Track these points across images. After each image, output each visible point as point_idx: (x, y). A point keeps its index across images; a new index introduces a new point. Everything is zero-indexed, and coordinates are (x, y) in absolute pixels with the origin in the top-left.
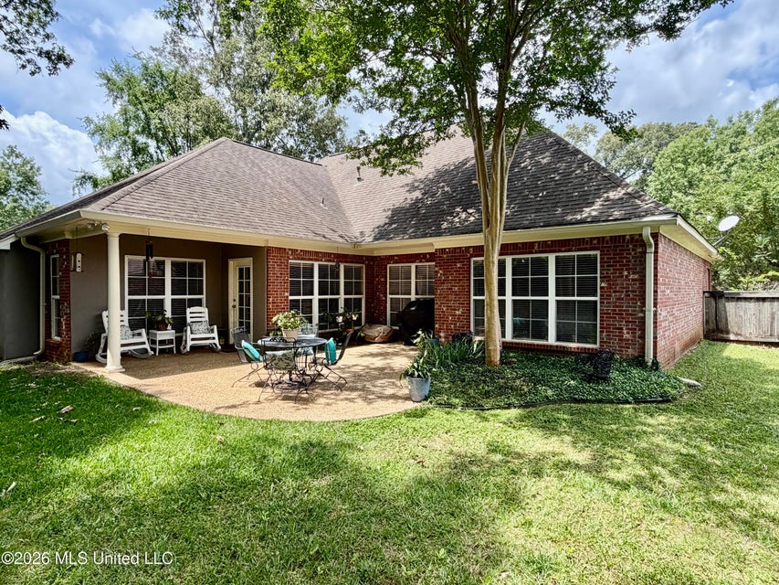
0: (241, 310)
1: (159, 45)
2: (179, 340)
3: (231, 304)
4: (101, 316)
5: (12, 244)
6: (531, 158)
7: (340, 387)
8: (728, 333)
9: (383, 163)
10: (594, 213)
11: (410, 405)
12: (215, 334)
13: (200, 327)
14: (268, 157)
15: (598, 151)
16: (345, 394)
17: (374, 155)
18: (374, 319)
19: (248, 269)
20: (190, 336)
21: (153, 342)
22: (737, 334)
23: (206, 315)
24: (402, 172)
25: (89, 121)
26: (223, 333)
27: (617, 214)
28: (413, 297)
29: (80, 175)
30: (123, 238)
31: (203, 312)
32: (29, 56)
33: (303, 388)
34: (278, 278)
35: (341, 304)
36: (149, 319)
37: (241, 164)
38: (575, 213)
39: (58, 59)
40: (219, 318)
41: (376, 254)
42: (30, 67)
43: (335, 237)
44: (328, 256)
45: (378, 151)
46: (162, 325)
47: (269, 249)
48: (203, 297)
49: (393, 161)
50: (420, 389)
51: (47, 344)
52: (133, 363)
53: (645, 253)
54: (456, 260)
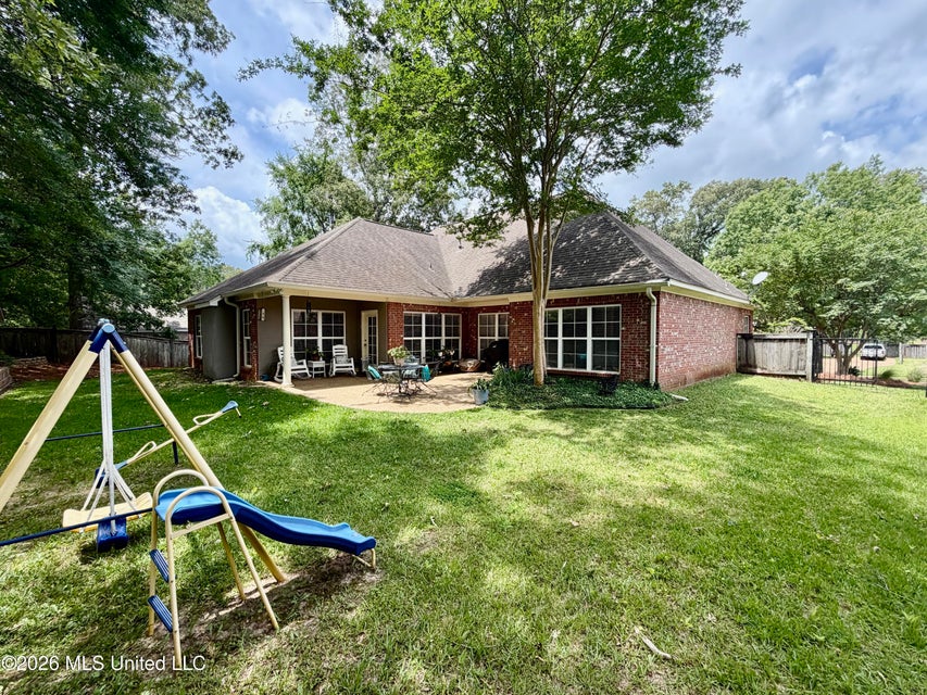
0: (370, 348)
1: (310, 137)
2: (328, 368)
3: (363, 343)
4: (276, 351)
5: (219, 302)
6: (584, 232)
7: (432, 397)
8: (756, 367)
9: (474, 238)
10: (617, 277)
11: (472, 407)
12: (352, 364)
13: (342, 359)
14: (391, 231)
15: (692, 207)
16: (435, 400)
17: (466, 232)
18: (468, 355)
19: (375, 318)
20: (335, 365)
21: (310, 369)
22: (763, 369)
23: (346, 350)
24: (489, 245)
25: (259, 201)
26: (358, 364)
27: (631, 277)
28: (496, 338)
29: (251, 244)
30: (292, 298)
31: (344, 348)
32: (212, 154)
33: (407, 397)
34: (395, 323)
35: (443, 343)
36: (308, 354)
37: (371, 240)
38: (604, 277)
39: (231, 155)
40: (355, 353)
41: (470, 306)
42: (212, 163)
43: (440, 295)
44: (432, 308)
45: (470, 229)
46: (316, 357)
47: (389, 304)
48: (344, 338)
49: (483, 236)
50: (480, 396)
51: (242, 370)
52: (299, 382)
53: (650, 306)
54: (524, 311)
